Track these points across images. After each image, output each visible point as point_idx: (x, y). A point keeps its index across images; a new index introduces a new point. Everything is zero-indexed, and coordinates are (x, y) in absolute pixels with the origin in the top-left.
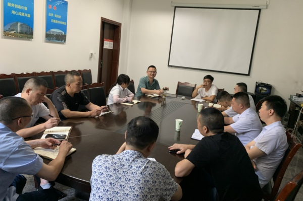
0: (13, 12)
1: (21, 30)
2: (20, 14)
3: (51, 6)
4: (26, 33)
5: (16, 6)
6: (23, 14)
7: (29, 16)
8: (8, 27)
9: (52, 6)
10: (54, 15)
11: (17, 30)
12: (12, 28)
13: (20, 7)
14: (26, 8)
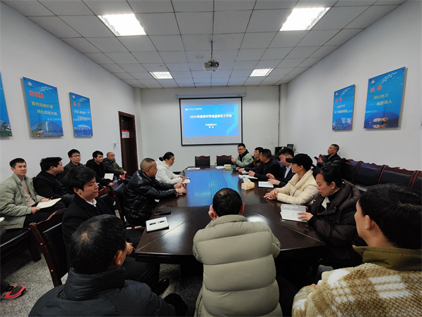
1: (49, 129)
2: (46, 113)
3: (75, 103)
5: (41, 105)
6: (49, 113)
7: (55, 114)
8: (35, 128)
10: (79, 112)
11: (45, 129)
12: (39, 128)
14: (52, 107)
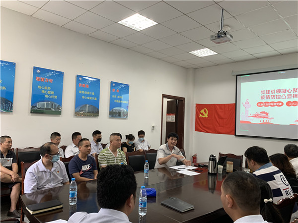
0: (83, 97)
1: (88, 110)
2: (88, 98)
3: (114, 89)
4: (93, 112)
5: (86, 93)
6: (91, 98)
7: (96, 99)
8: (78, 109)
9: (116, 90)
10: (117, 96)
11: (86, 110)
12: (82, 109)
13: (88, 93)
14: (93, 94)
